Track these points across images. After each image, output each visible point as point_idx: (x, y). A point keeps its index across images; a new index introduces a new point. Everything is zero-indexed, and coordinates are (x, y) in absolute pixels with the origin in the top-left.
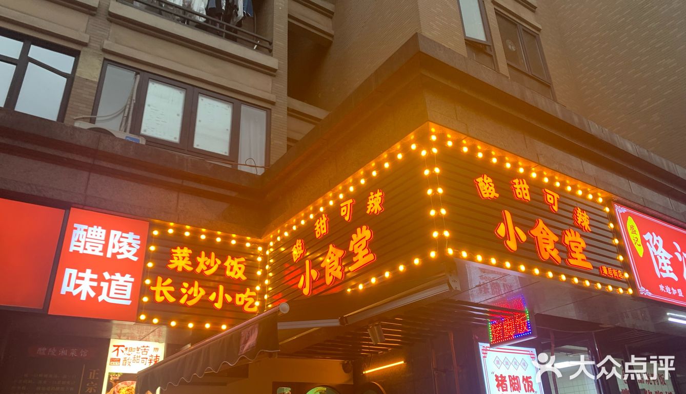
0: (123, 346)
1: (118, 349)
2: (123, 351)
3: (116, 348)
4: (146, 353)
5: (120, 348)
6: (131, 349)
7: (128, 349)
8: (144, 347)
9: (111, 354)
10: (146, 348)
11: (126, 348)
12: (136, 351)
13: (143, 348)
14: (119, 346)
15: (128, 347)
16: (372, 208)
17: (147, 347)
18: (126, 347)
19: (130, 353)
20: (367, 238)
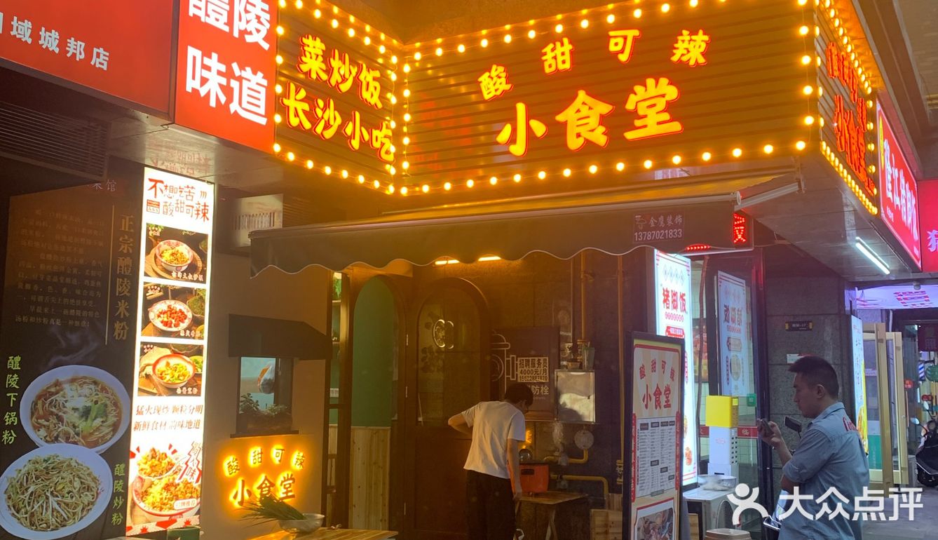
0: (162, 182)
1: (155, 186)
2: (162, 191)
3: (153, 183)
4: (190, 198)
5: (159, 185)
6: (172, 189)
7: (168, 188)
8: (188, 187)
9: (148, 195)
10: (192, 191)
11: (166, 186)
12: (179, 193)
13: (187, 190)
14: (156, 181)
15: (169, 185)
16: (683, 55)
17: (192, 188)
18: (165, 184)
19: (171, 195)
20: (668, 98)
